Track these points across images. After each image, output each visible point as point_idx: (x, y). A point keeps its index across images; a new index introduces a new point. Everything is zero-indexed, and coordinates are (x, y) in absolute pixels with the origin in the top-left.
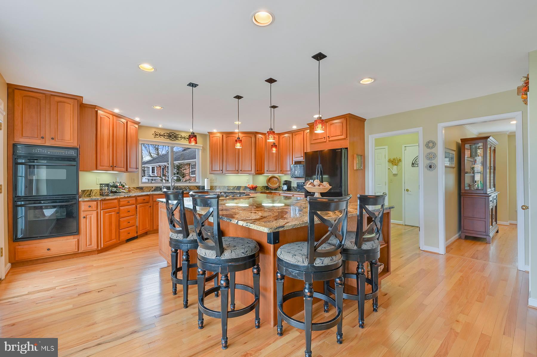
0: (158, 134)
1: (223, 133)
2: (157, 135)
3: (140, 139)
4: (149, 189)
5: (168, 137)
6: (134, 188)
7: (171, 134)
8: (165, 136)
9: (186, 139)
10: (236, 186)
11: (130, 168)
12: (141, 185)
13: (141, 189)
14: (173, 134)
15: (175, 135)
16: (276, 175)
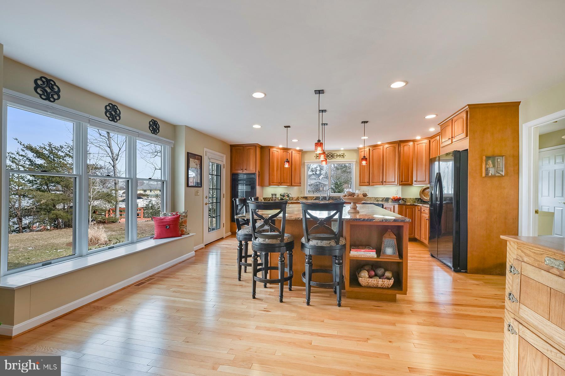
1: (370, 147)
3: (305, 161)
4: (312, 198)
6: (301, 197)
7: (328, 154)
9: (341, 156)
10: (384, 198)
12: (306, 195)
13: (306, 198)
14: (330, 154)
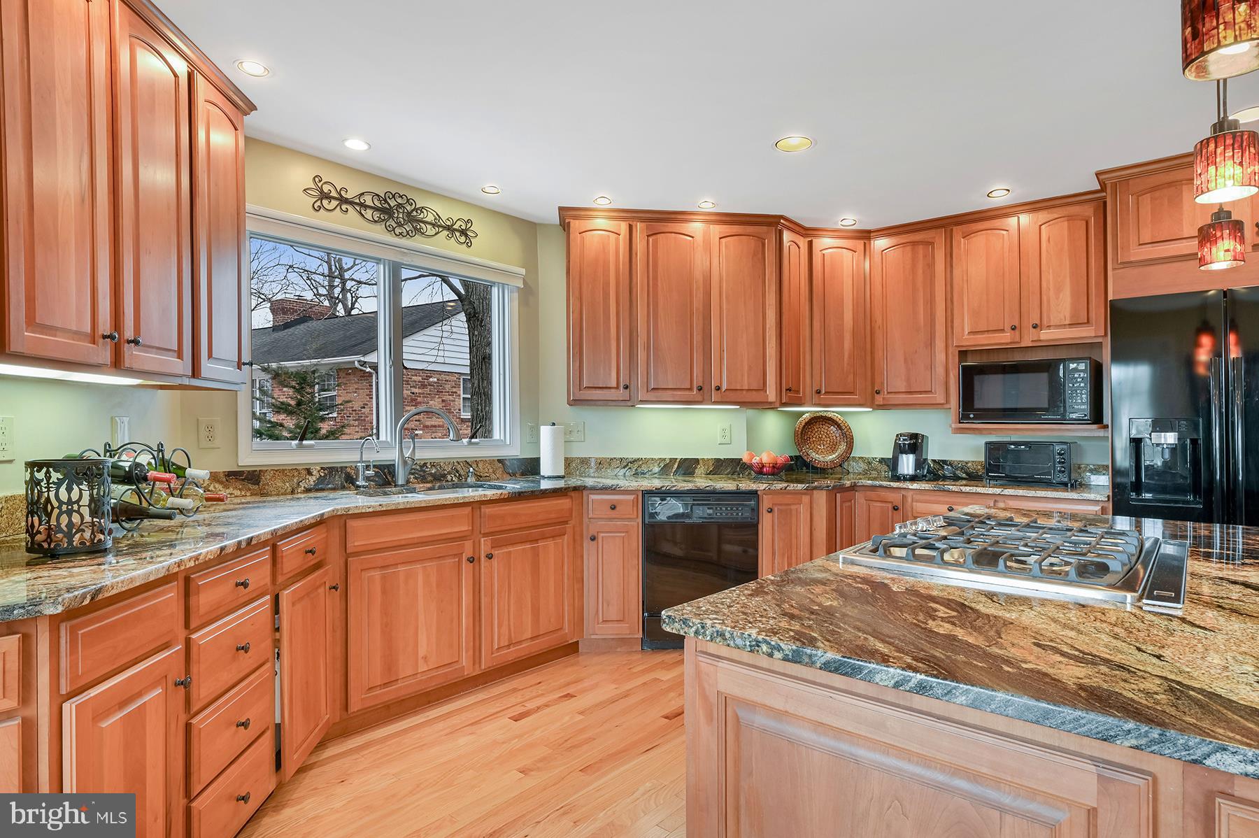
0: (334, 194)
1: (632, 216)
2: (327, 196)
5: (377, 215)
7: (393, 203)
8: (366, 207)
10: (673, 460)
11: (210, 356)
12: (248, 459)
14: (399, 200)
15: (409, 208)
16: (833, 411)
